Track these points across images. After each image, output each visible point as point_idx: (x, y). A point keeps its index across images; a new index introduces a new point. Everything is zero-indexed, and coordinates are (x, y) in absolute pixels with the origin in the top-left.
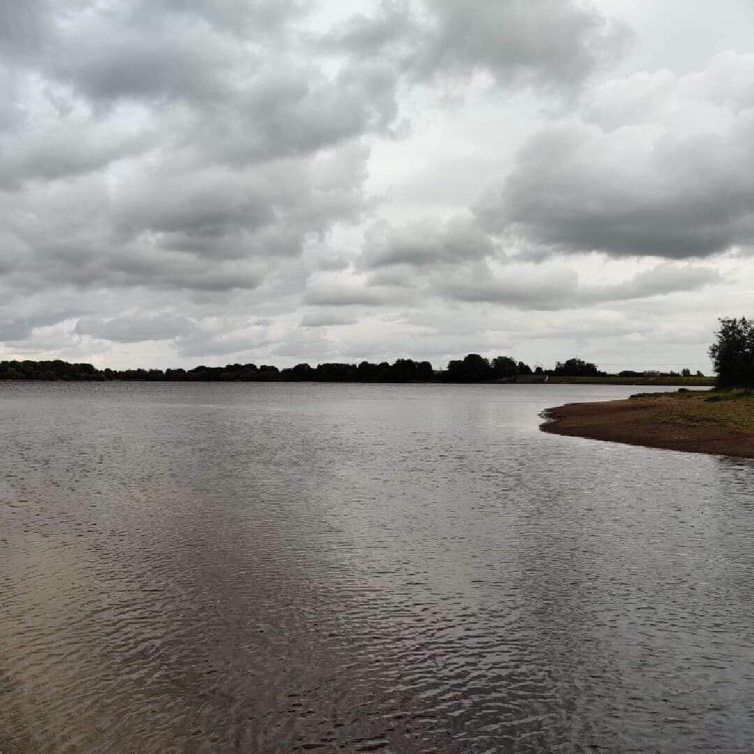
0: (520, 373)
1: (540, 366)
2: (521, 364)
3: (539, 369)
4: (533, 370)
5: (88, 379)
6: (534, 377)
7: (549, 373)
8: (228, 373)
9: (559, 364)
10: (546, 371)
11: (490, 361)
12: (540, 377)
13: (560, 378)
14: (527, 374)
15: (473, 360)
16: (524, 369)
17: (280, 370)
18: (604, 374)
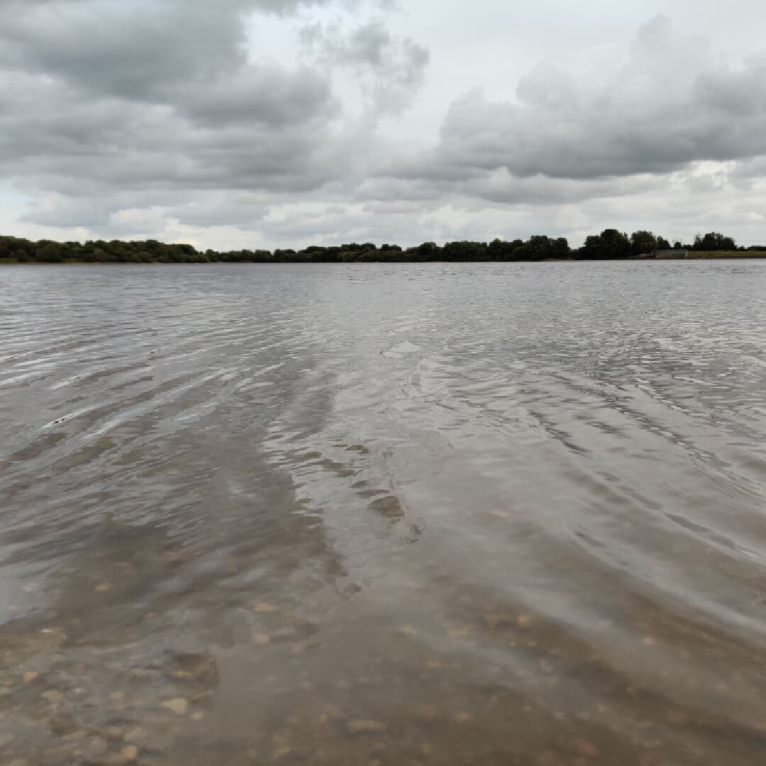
0: (659, 249)
1: (679, 241)
2: (660, 239)
3: (678, 245)
4: (672, 245)
5: (188, 261)
6: (674, 252)
7: (688, 248)
8: (345, 253)
9: (697, 238)
10: (685, 246)
11: (629, 237)
12: (680, 252)
13: (699, 253)
14: (664, 249)
15: (610, 234)
16: (663, 245)
17: (404, 249)
18: (742, 249)
